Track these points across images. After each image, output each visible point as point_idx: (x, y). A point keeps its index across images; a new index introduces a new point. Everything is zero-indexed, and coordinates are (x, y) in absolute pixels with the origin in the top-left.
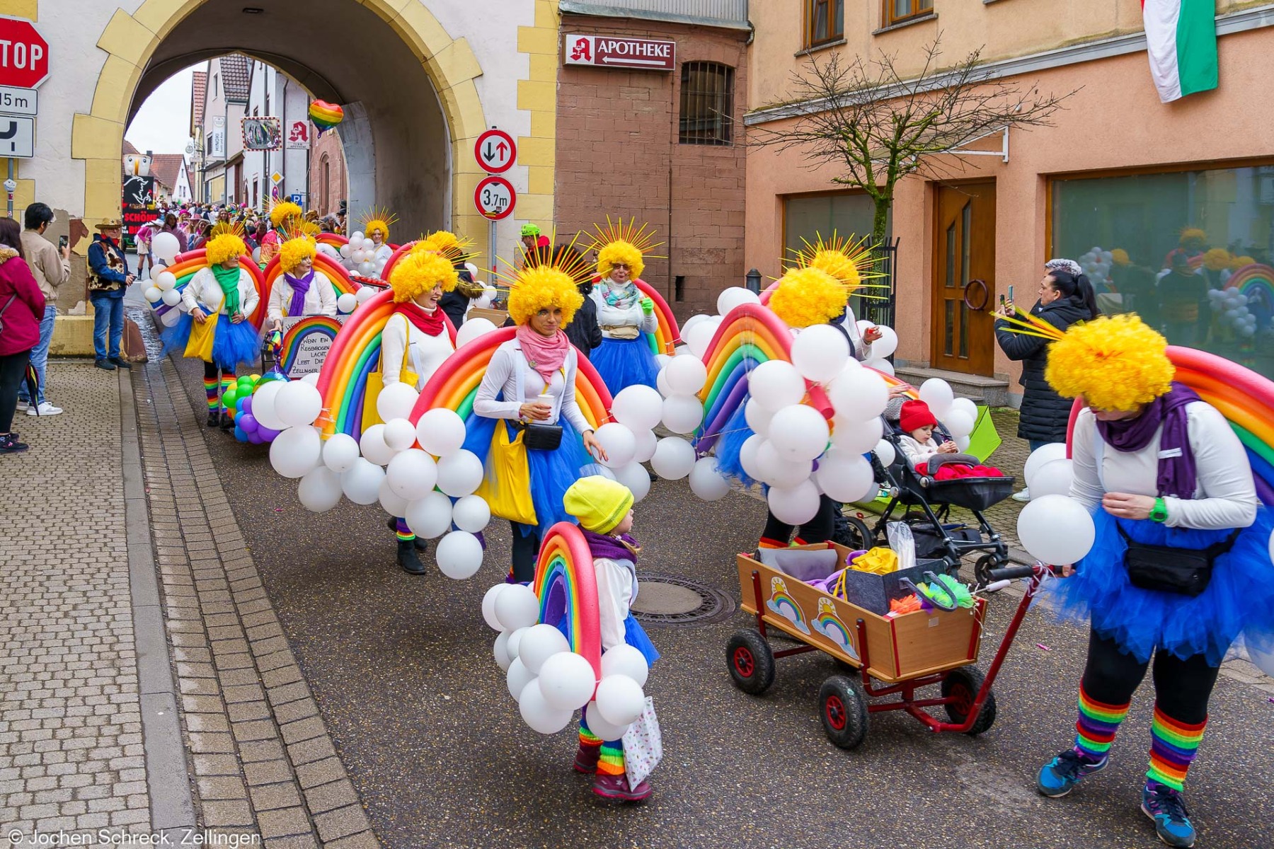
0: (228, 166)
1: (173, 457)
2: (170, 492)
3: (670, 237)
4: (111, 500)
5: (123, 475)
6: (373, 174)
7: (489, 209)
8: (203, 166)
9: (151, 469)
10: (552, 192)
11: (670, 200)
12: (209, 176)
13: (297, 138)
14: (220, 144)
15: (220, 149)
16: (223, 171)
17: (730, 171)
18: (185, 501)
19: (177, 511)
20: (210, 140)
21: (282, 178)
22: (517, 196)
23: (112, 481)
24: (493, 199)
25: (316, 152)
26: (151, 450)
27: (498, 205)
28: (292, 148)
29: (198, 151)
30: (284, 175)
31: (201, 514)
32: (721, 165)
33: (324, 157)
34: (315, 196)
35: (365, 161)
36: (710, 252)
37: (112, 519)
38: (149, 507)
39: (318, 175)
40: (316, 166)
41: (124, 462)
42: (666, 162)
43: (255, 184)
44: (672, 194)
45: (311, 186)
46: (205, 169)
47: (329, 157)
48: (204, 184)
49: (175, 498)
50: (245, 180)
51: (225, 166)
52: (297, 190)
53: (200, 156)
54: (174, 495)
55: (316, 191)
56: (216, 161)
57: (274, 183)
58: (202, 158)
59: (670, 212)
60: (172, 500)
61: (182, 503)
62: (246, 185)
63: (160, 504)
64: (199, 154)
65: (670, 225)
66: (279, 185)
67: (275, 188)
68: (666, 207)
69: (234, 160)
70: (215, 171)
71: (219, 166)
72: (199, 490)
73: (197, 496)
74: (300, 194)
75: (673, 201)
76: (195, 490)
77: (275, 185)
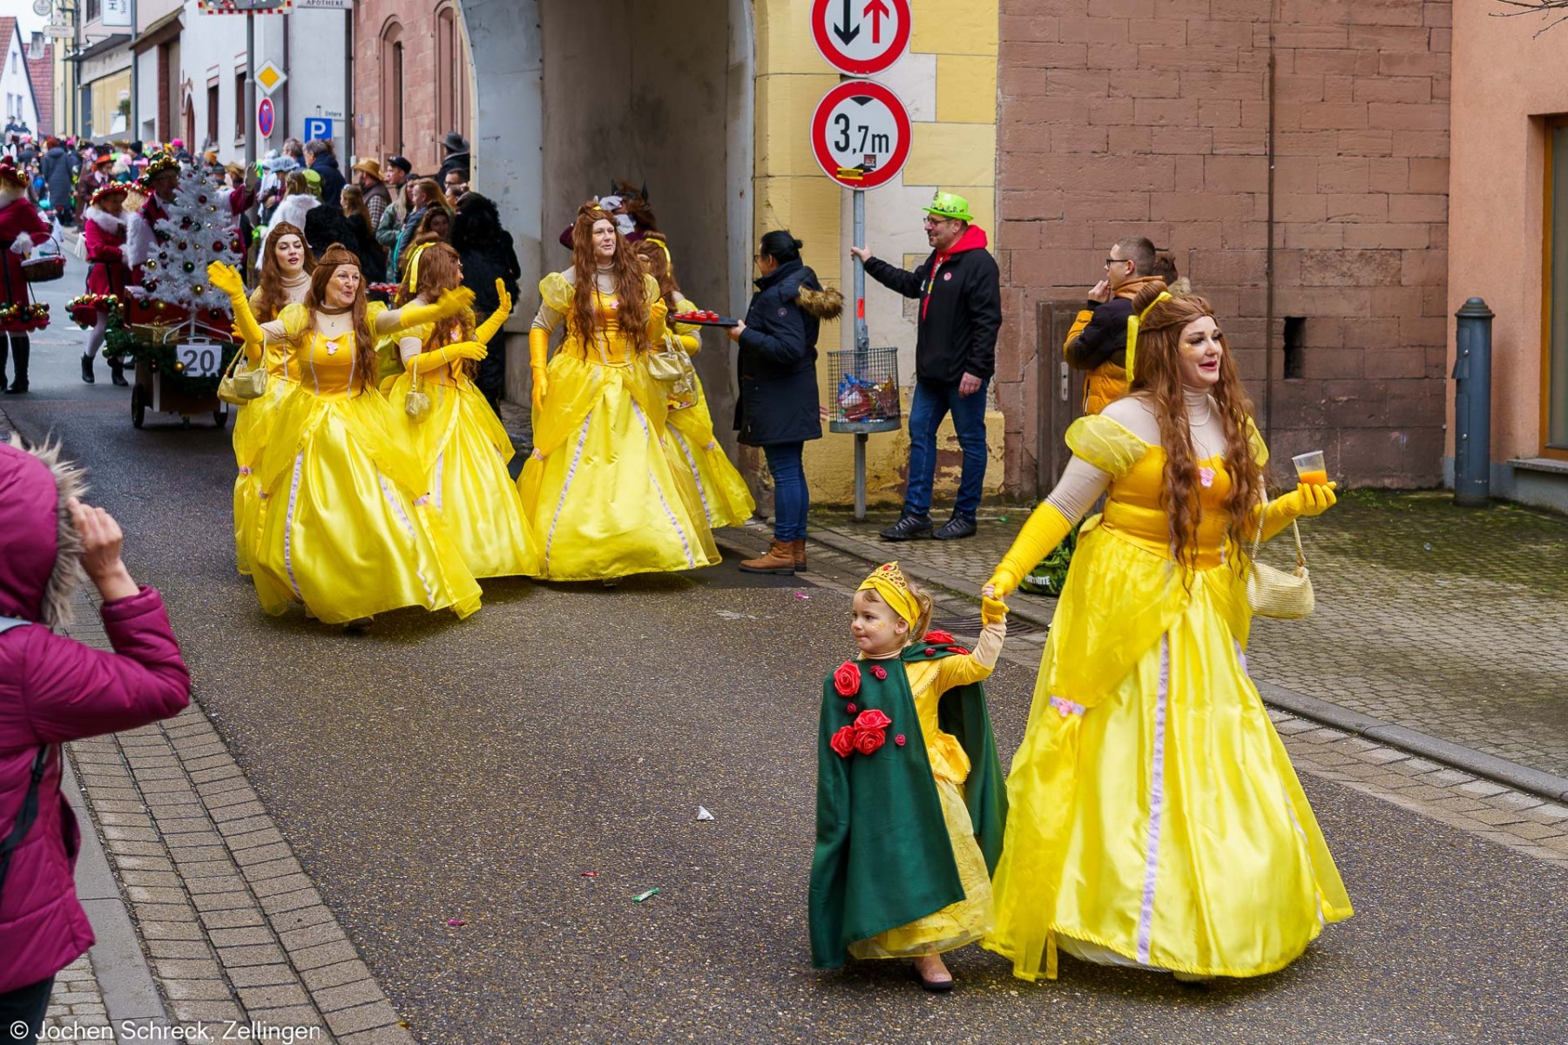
0: (140, 47)
1: (157, 786)
2: (174, 880)
3: (1270, 221)
6: (537, 75)
7: (848, 161)
8: (76, 46)
9: (111, 818)
10: (992, 116)
11: (1272, 132)
12: (90, 72)
16: (127, 59)
17: (1414, 59)
19: (204, 929)
21: (283, 78)
22: (913, 127)
24: (856, 138)
25: (369, 16)
26: (98, 769)
27: (868, 150)
28: (309, 5)
29: (63, 10)
30: (286, 70)
31: (264, 935)
32: (1392, 44)
33: (390, 29)
34: (366, 123)
35: (515, 43)
36: (1364, 257)
38: (134, 919)
39: (376, 72)
40: (369, 50)
42: (1262, 40)
43: (213, 92)
44: (1277, 118)
45: (358, 98)
46: (81, 53)
47: (401, 28)
48: (80, 92)
49: (190, 894)
50: (186, 81)
51: (131, 49)
52: (319, 107)
53: (69, 23)
54: (185, 887)
55: (369, 111)
56: (110, 35)
57: (264, 91)
58: (73, 25)
59: (1271, 163)
60: (183, 900)
61: (209, 907)
62: (189, 96)
63: (158, 911)
64: (65, 17)
65: (1271, 194)
66: (273, 96)
67: (265, 102)
68: (1262, 149)
69: (156, 34)
70: (107, 60)
71: (118, 48)
72: (242, 872)
73: (243, 887)
74: (328, 117)
75: (1277, 134)
76: (232, 870)
77: (265, 95)
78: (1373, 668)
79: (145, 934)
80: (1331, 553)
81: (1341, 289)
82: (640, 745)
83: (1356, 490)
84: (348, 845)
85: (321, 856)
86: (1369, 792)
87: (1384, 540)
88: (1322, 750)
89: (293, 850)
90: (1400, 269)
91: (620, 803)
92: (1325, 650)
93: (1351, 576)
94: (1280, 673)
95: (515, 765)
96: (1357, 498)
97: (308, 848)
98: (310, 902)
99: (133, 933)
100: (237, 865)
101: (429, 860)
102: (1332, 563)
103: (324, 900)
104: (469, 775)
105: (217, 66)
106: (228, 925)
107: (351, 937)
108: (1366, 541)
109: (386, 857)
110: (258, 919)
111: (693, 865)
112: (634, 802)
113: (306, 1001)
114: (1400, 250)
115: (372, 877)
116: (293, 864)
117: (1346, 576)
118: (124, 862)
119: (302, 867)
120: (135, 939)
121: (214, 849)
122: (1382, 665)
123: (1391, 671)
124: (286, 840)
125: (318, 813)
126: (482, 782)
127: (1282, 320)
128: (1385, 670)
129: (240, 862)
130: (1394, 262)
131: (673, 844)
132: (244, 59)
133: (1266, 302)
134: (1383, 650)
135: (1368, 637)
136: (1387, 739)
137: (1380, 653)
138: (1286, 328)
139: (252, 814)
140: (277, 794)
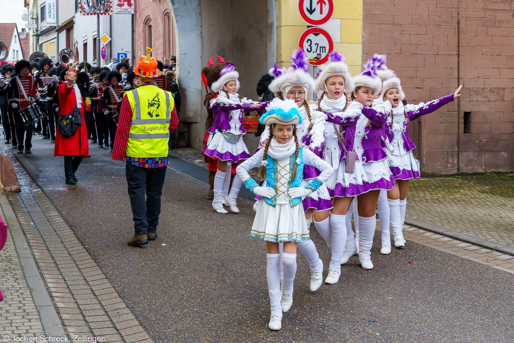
0: (59, 30)
1: (66, 270)
2: (73, 300)
3: (458, 78)
4: (24, 308)
5: (28, 286)
6: (200, 31)
7: (311, 56)
8: (37, 31)
9: (50, 280)
10: (361, 41)
11: (458, 47)
12: (42, 40)
13: (123, 5)
14: (52, 12)
15: (52, 16)
16: (55, 35)
17: (508, 21)
18: (88, 307)
19: (84, 316)
20: (43, 9)
21: (110, 39)
22: (334, 44)
23: (20, 291)
24: (314, 48)
25: (140, 17)
26: (45, 265)
27: (318, 52)
28: (119, 13)
29: (33, 18)
30: (111, 36)
32: (500, 16)
33: (147, 20)
34: (139, 54)
35: (192, 20)
36: (492, 90)
37: (30, 324)
38: (58, 313)
39: (142, 36)
40: (140, 28)
41: (26, 275)
42: (455, 14)
43: (85, 45)
44: (460, 42)
45: (136, 45)
46: (39, 33)
47: (151, 20)
48: (38, 47)
49: (78, 305)
50: (76, 42)
51: (56, 31)
52: (122, 49)
53: (35, 23)
54: (77, 303)
55: (140, 50)
56: (49, 27)
57: (103, 44)
58: (36, 24)
59: (459, 57)
60: (76, 307)
61: (86, 309)
62: (77, 47)
63: (67, 310)
64: (33, 21)
65: (458, 68)
66: (107, 45)
67: (103, 48)
68: (455, 53)
69: (65, 25)
70: (48, 35)
71: (52, 31)
72: (97, 297)
73: (98, 303)
74: (126, 53)
75: (460, 48)
76: (94, 297)
77: (103, 45)
78: (500, 229)
79: (62, 318)
80: (482, 193)
81: (483, 102)
82: (240, 255)
83: (489, 173)
84: (136, 288)
85: (126, 292)
86: (501, 269)
87: (500, 189)
88: (483, 256)
89: (115, 290)
90: (504, 95)
91: (233, 273)
92: (482, 223)
93: (489, 200)
94: (467, 230)
95: (195, 262)
96: (490, 175)
97: (121, 289)
98: (122, 307)
99: (58, 318)
100: (95, 295)
101: (165, 292)
102: (483, 196)
103: (127, 306)
104: (179, 265)
105: (87, 36)
106: (92, 315)
107: (137, 318)
108: (494, 189)
109: (149, 292)
110: (103, 313)
111: (260, 293)
112: (238, 273)
113: (121, 340)
114: (504, 88)
115: (145, 298)
116: (116, 294)
117: (488, 200)
118: (54, 294)
119: (119, 295)
120: (58, 319)
121: (87, 290)
122: (502, 228)
123: (506, 230)
124: (113, 287)
125: (124, 278)
126: (184, 267)
127: (463, 113)
128: (504, 229)
129: (97, 294)
130: (501, 92)
131: (253, 287)
132: (96, 33)
133: (457, 106)
134: (502, 223)
135: (497, 219)
136: (506, 252)
137: (501, 224)
138: (464, 115)
139: (100, 278)
140: (109, 272)
